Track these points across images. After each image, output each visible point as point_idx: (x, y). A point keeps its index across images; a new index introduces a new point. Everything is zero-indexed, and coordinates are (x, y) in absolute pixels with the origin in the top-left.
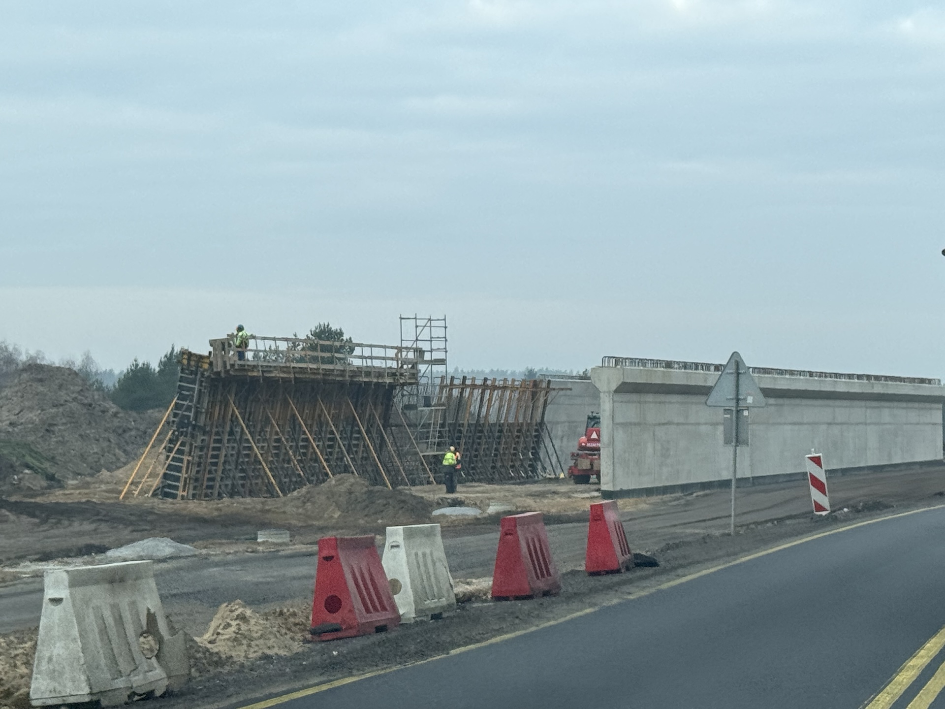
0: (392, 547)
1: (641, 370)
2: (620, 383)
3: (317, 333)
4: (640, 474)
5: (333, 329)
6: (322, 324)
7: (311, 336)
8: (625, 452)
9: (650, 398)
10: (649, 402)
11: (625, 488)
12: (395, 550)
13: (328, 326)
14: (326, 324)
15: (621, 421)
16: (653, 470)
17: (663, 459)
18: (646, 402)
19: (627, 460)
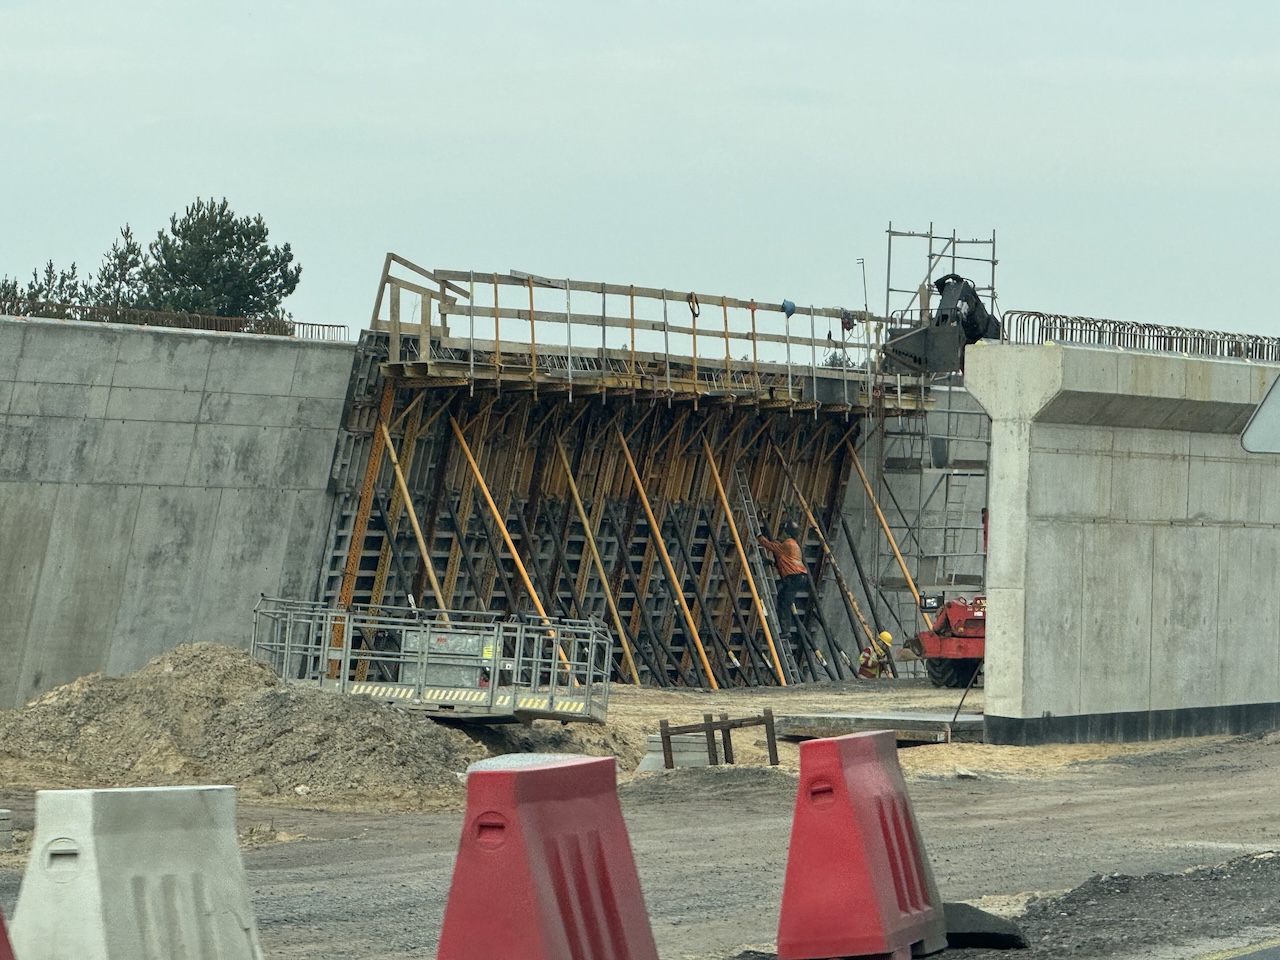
0: (55, 856)
1: (1118, 356)
2: (1052, 392)
3: (189, 228)
4: (1106, 671)
5: (239, 216)
6: (206, 200)
7: (171, 237)
8: (1062, 603)
9: (1143, 441)
10: (1143, 455)
11: (1058, 712)
12: (65, 866)
13: (224, 206)
14: (219, 202)
15: (1053, 510)
16: (1148, 661)
17: (1179, 627)
18: (1129, 455)
19: (1067, 626)
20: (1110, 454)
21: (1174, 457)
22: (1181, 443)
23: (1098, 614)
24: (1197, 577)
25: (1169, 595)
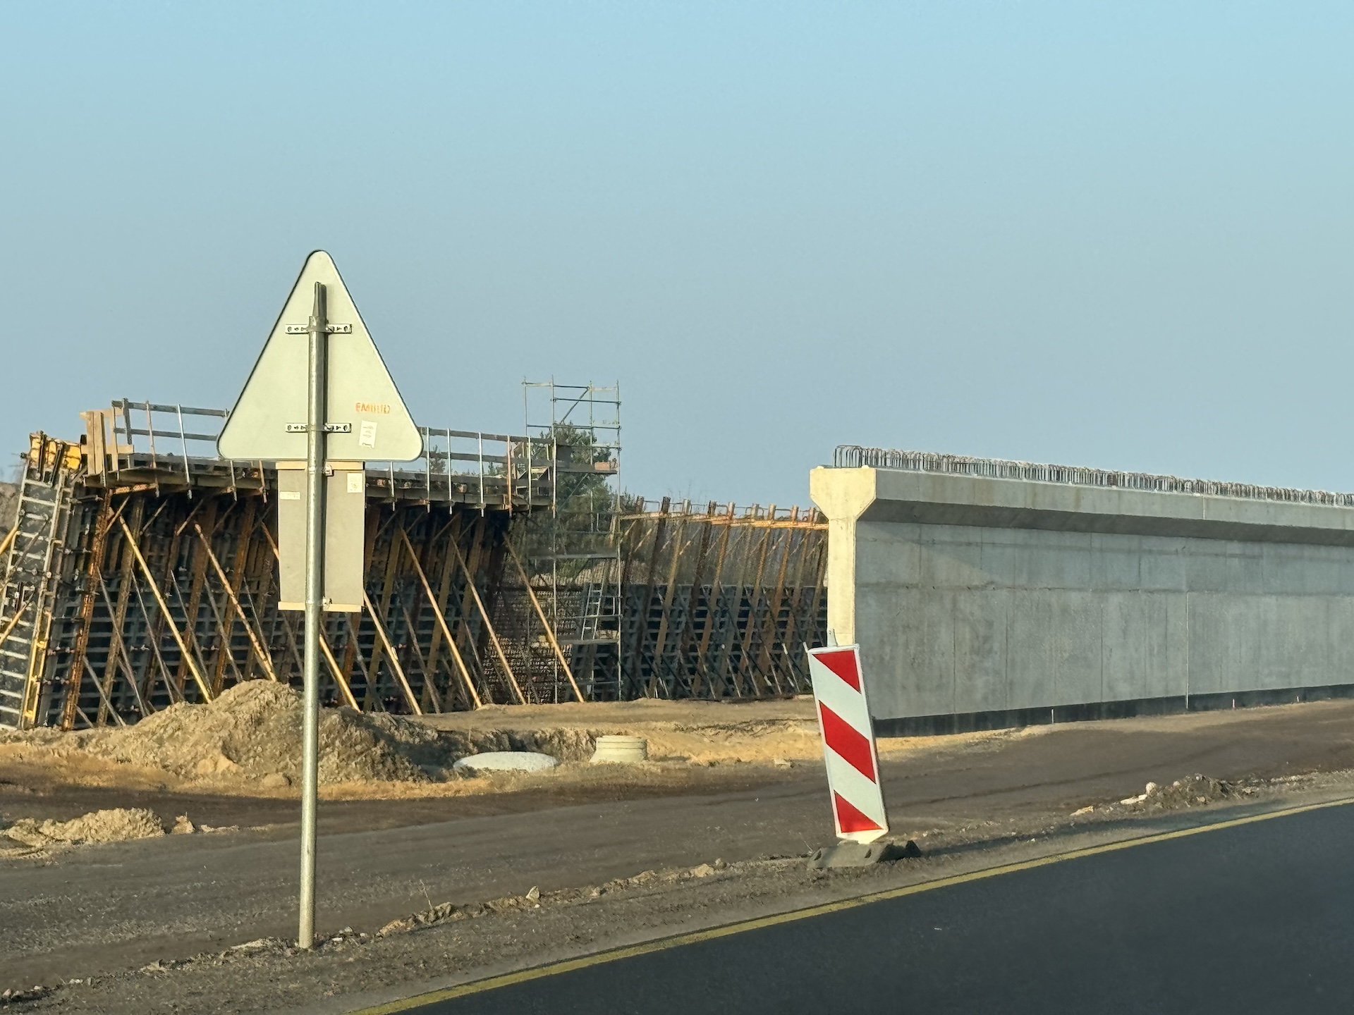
2: (869, 501)
4: (919, 688)
9: (943, 534)
10: (944, 543)
15: (873, 580)
16: (952, 681)
17: (976, 658)
18: (934, 543)
19: (887, 658)
20: (919, 542)
21: (969, 544)
22: (975, 534)
23: (912, 650)
24: (990, 624)
25: (968, 636)
